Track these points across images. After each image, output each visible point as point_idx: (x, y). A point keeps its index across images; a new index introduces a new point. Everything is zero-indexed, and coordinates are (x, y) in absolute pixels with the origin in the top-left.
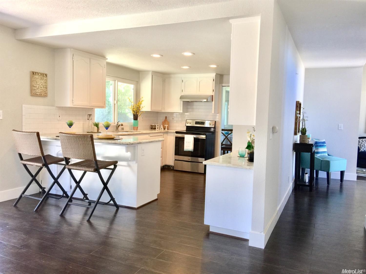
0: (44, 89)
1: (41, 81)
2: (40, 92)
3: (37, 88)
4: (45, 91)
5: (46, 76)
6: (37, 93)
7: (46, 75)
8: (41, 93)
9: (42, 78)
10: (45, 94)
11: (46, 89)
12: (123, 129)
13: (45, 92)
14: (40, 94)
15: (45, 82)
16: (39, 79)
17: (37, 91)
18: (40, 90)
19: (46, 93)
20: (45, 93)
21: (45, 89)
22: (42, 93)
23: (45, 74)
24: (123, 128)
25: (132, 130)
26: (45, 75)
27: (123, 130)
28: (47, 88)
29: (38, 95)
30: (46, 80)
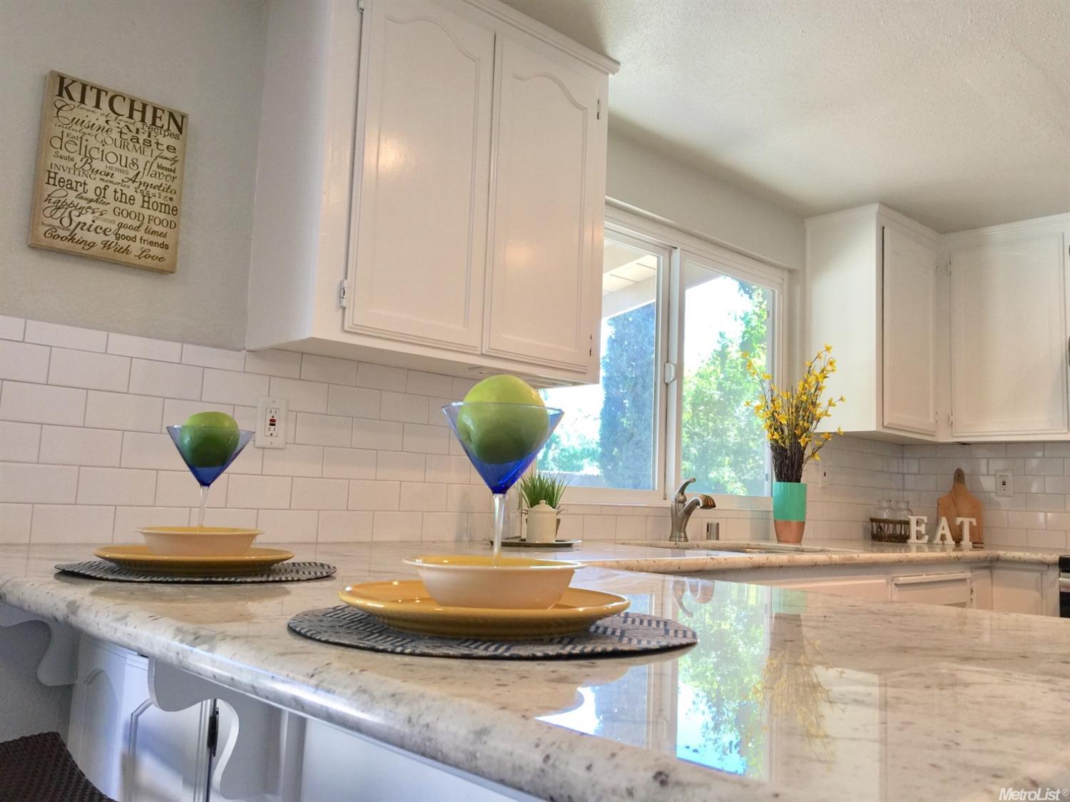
0: (157, 214)
1: (124, 153)
2: (114, 227)
3: (91, 201)
4: (160, 229)
5: (174, 129)
6: (80, 234)
7: (179, 122)
8: (118, 237)
9: (142, 137)
10: (155, 251)
11: (170, 217)
12: (712, 530)
13: (154, 232)
14: (106, 245)
15: (166, 164)
16: (115, 135)
17: (87, 218)
18: (110, 216)
19: (164, 246)
20: (160, 240)
21: (162, 216)
22: (134, 239)
23: (171, 115)
24: (718, 524)
25: (767, 539)
26: (166, 117)
27: (718, 538)
28: (174, 211)
29: (93, 245)
30: (170, 155)
